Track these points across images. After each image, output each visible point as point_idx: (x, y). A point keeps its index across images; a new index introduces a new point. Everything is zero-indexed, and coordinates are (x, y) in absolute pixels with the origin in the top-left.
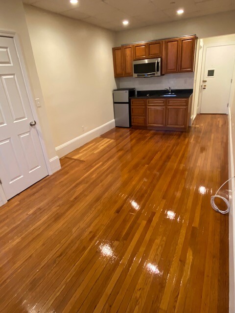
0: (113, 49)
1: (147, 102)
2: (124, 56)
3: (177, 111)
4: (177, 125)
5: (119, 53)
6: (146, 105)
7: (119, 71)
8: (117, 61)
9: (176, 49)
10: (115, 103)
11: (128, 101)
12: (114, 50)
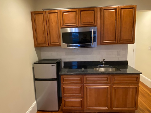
0: (32, 13)
1: (85, 79)
2: (47, 22)
3: (126, 90)
4: (126, 107)
5: (40, 18)
6: (82, 83)
7: (41, 39)
8: (37, 27)
9: (114, 19)
10: (36, 79)
11: (56, 77)
12: (34, 15)
